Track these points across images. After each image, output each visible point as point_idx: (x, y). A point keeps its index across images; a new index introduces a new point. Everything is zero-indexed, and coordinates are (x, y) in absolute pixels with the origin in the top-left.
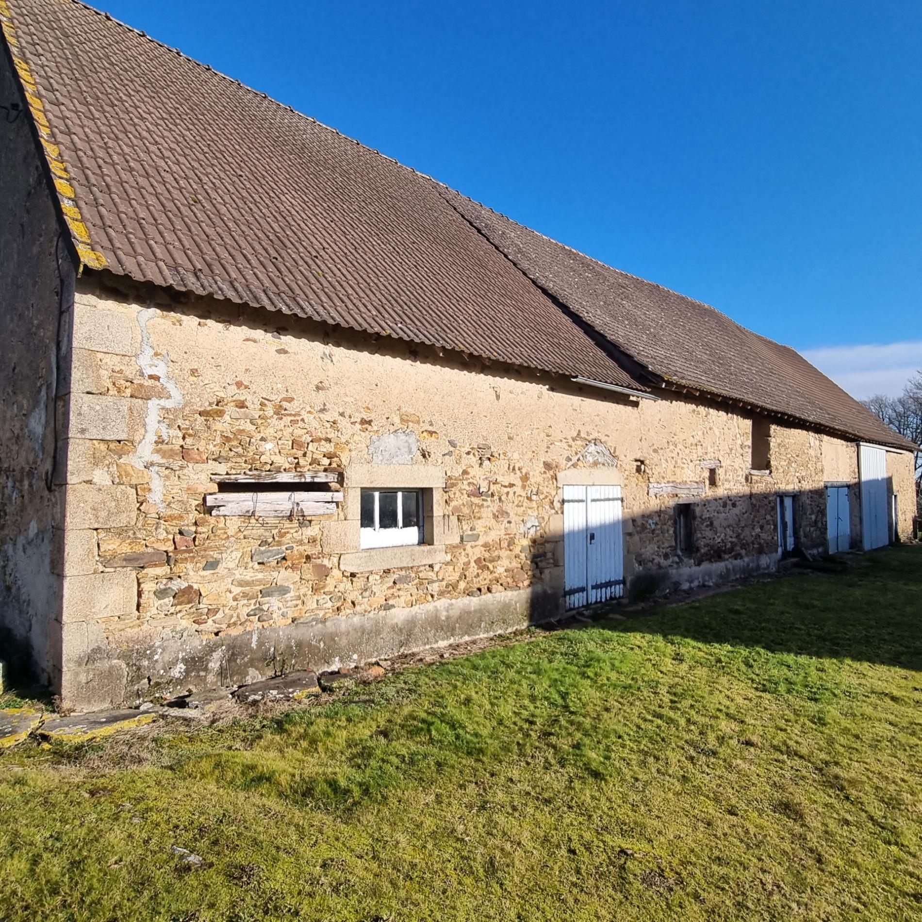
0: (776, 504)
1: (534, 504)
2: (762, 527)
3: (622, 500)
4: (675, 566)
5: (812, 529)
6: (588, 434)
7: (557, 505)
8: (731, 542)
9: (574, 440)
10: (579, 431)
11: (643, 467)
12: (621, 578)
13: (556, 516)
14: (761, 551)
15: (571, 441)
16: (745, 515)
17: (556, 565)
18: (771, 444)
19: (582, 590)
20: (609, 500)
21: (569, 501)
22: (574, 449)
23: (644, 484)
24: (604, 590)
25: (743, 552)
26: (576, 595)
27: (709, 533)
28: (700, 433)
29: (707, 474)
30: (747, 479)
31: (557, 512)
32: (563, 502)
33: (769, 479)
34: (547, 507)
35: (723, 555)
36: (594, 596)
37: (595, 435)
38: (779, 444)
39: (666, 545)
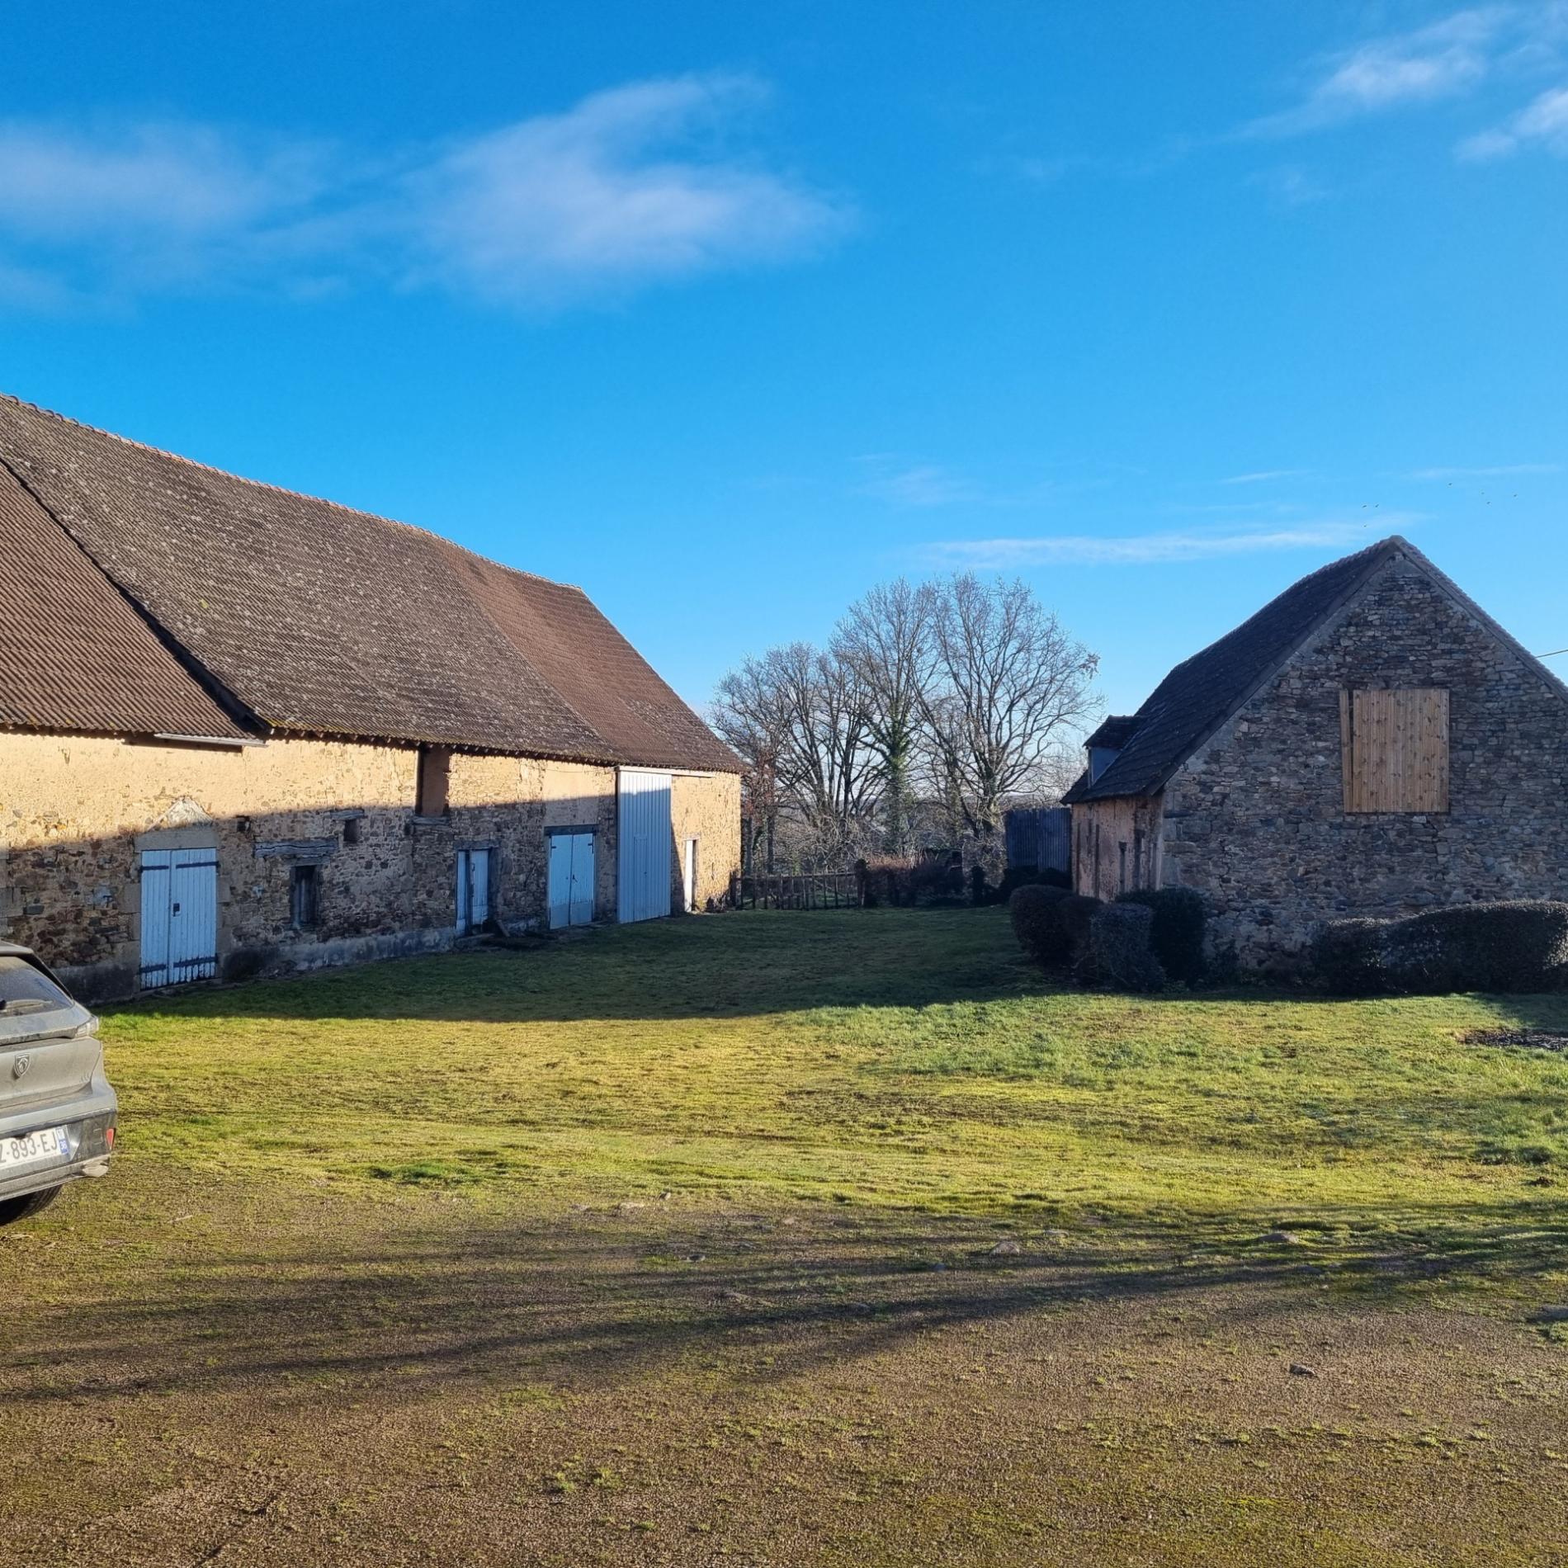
0: (456, 863)
1: (107, 873)
2: (430, 893)
3: (217, 864)
4: (289, 942)
5: (519, 894)
6: (174, 790)
7: (133, 872)
8: (378, 913)
9: (157, 798)
10: (164, 789)
11: (247, 825)
12: (213, 955)
13: (132, 886)
14: (426, 923)
15: (153, 801)
16: (402, 879)
17: (131, 938)
18: (450, 782)
19: (162, 967)
20: (199, 865)
21: (148, 868)
22: (156, 809)
23: (247, 845)
24: (189, 968)
25: (397, 925)
26: (155, 973)
27: (342, 902)
28: (332, 778)
29: (340, 828)
30: (407, 830)
31: (133, 882)
32: (141, 869)
33: (445, 829)
34: (122, 876)
35: (363, 929)
36: (176, 975)
37: (184, 791)
38: (465, 781)
39: (278, 916)
